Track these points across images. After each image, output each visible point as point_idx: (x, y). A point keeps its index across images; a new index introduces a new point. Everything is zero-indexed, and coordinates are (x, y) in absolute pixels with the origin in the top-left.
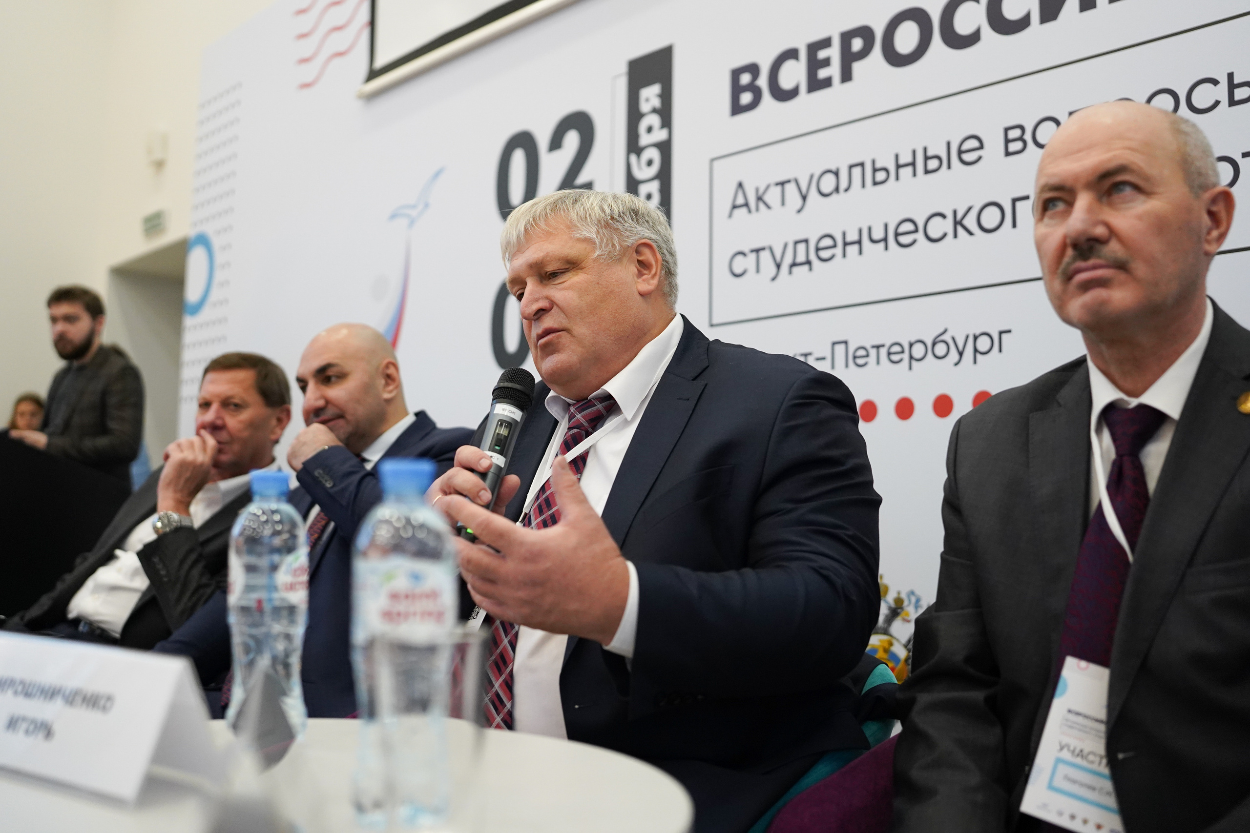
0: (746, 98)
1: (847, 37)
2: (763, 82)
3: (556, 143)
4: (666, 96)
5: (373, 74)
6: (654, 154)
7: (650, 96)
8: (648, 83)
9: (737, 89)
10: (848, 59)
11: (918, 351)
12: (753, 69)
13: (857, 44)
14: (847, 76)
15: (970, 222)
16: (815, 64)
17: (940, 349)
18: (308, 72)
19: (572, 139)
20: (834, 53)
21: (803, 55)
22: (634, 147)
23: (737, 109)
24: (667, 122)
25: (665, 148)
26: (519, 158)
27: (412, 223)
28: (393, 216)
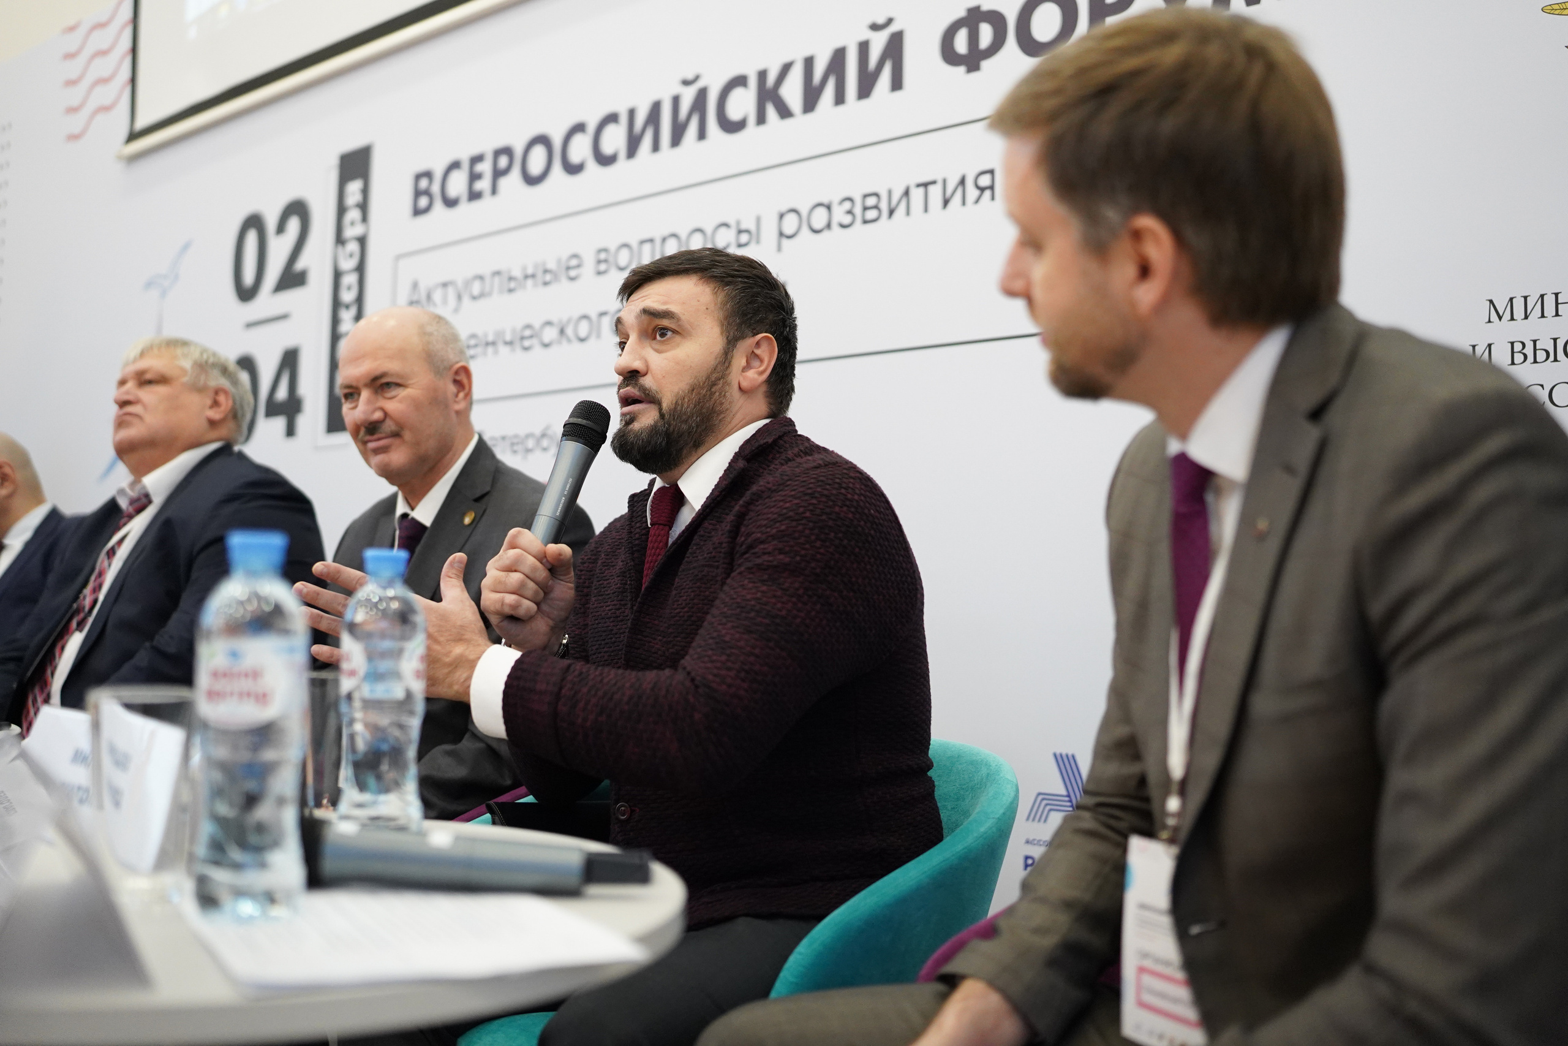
0: (423, 202)
1: (498, 153)
2: (436, 188)
3: (281, 229)
4: (365, 191)
5: (133, 136)
6: (353, 247)
7: (354, 188)
8: (352, 178)
9: (418, 193)
10: (498, 174)
11: (530, 443)
12: (428, 175)
13: (503, 161)
14: (494, 191)
15: (569, 331)
16: (474, 177)
17: (545, 443)
18: (76, 123)
19: (294, 224)
20: (485, 167)
21: (466, 165)
22: (340, 240)
23: (417, 212)
24: (365, 219)
25: (362, 241)
26: (252, 238)
27: (164, 294)
28: (149, 285)
